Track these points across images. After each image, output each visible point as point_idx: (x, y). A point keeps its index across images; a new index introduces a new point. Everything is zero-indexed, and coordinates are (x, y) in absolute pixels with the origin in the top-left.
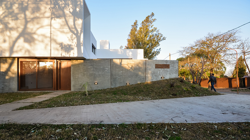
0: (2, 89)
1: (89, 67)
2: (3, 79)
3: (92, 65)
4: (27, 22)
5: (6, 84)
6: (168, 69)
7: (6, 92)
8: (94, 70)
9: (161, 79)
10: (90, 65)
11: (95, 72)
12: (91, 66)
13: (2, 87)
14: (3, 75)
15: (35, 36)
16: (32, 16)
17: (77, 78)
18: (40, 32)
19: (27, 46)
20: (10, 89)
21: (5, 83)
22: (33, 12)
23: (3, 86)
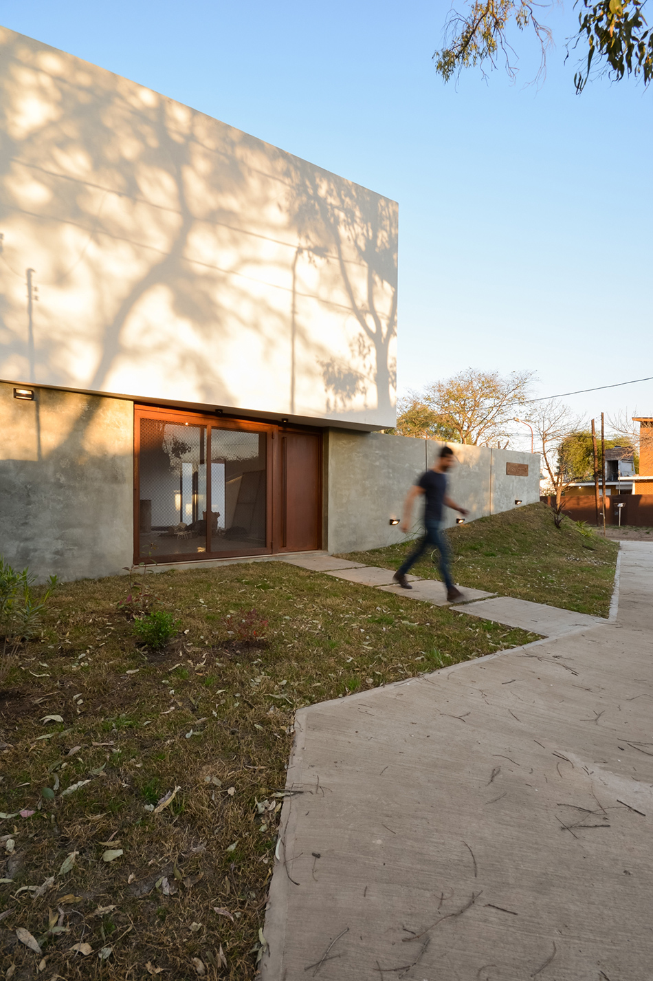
0: (55, 563)
1: (377, 463)
2: (59, 507)
3: (384, 457)
4: (188, 219)
5: (77, 532)
6: (525, 478)
7: (79, 575)
8: (389, 473)
9: (515, 506)
10: (380, 456)
11: (391, 482)
12: (382, 461)
13: (57, 553)
14: (61, 486)
15: (223, 298)
16: (211, 201)
17: (344, 501)
18: (245, 279)
19: (186, 334)
20: (98, 557)
21: (71, 526)
22: (216, 184)
23: (59, 545)
